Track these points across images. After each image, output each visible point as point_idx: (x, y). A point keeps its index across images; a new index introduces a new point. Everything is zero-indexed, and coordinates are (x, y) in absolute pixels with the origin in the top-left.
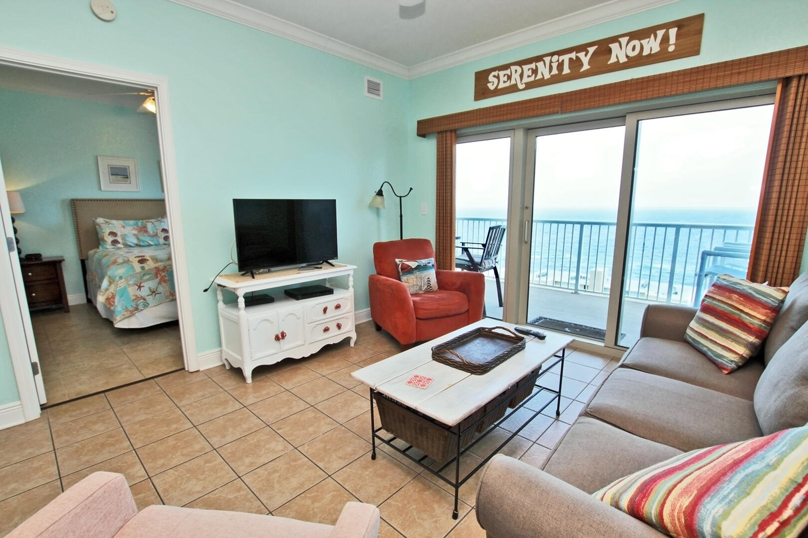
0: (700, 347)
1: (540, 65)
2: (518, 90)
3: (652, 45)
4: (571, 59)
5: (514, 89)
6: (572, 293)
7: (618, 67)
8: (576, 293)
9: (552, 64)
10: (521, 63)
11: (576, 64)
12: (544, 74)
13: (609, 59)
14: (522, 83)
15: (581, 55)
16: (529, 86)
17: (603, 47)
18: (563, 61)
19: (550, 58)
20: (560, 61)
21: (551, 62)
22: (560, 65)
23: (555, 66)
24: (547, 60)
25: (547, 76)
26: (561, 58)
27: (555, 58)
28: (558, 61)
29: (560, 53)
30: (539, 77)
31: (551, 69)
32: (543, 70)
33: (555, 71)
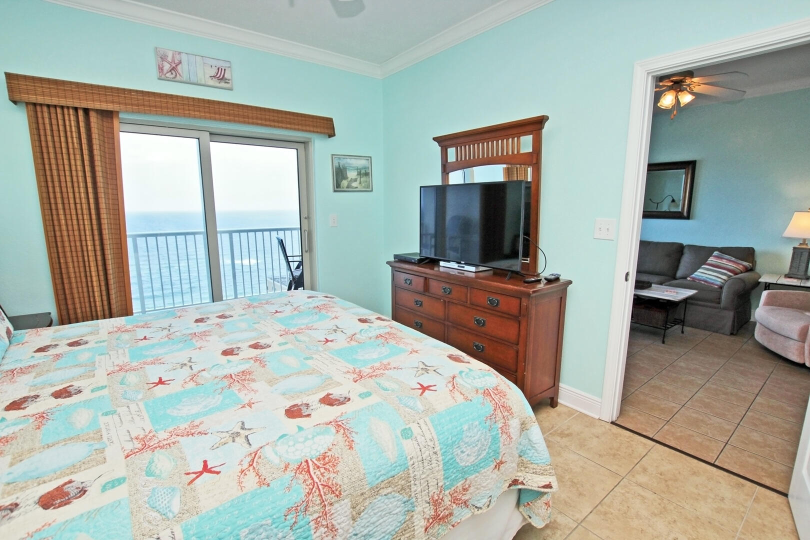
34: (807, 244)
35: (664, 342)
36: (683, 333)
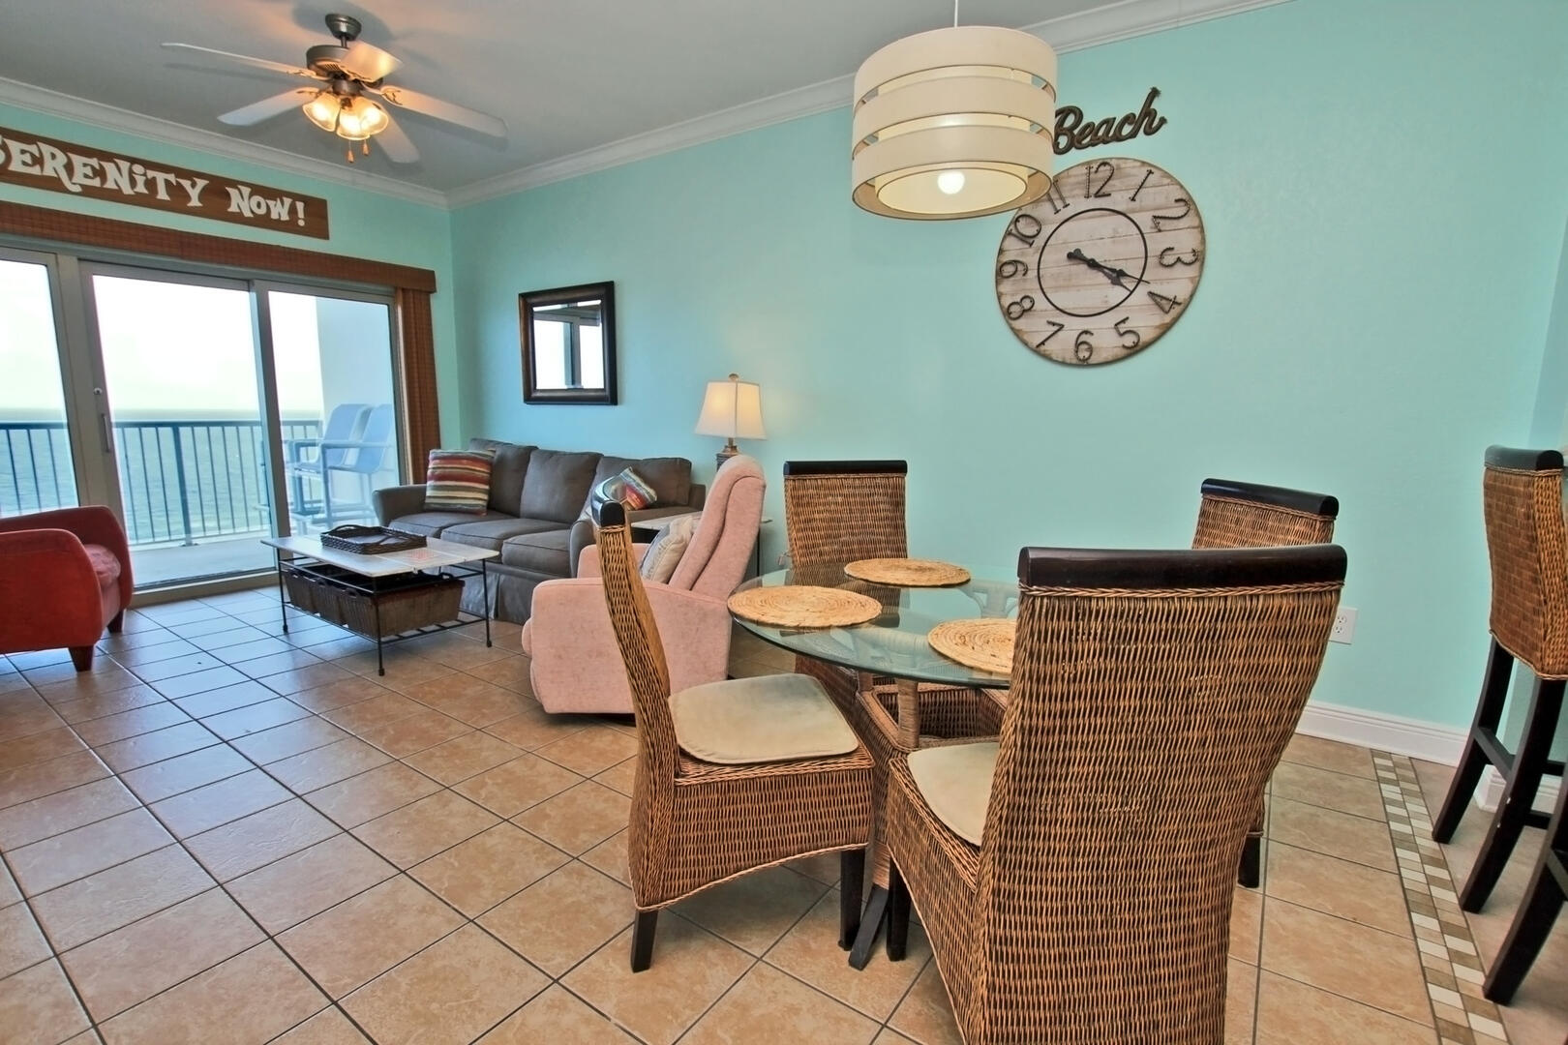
0: (452, 507)
1: (109, 167)
2: (64, 190)
3: (279, 211)
4: (167, 182)
5: (53, 184)
6: (184, 546)
7: (238, 218)
8: (190, 544)
9: (134, 175)
10: (66, 148)
11: (176, 191)
12: (120, 183)
13: (229, 206)
14: (73, 181)
15: (186, 184)
16: (88, 192)
17: (218, 188)
18: (154, 178)
19: (129, 164)
20: (149, 177)
21: (131, 172)
22: (151, 184)
23: (140, 180)
24: (125, 165)
25: (127, 190)
26: (151, 174)
27: (138, 169)
28: (145, 175)
29: (148, 165)
30: (110, 185)
31: (133, 183)
32: (116, 177)
33: (141, 188)
34: (735, 447)
35: (382, 673)
36: (489, 644)
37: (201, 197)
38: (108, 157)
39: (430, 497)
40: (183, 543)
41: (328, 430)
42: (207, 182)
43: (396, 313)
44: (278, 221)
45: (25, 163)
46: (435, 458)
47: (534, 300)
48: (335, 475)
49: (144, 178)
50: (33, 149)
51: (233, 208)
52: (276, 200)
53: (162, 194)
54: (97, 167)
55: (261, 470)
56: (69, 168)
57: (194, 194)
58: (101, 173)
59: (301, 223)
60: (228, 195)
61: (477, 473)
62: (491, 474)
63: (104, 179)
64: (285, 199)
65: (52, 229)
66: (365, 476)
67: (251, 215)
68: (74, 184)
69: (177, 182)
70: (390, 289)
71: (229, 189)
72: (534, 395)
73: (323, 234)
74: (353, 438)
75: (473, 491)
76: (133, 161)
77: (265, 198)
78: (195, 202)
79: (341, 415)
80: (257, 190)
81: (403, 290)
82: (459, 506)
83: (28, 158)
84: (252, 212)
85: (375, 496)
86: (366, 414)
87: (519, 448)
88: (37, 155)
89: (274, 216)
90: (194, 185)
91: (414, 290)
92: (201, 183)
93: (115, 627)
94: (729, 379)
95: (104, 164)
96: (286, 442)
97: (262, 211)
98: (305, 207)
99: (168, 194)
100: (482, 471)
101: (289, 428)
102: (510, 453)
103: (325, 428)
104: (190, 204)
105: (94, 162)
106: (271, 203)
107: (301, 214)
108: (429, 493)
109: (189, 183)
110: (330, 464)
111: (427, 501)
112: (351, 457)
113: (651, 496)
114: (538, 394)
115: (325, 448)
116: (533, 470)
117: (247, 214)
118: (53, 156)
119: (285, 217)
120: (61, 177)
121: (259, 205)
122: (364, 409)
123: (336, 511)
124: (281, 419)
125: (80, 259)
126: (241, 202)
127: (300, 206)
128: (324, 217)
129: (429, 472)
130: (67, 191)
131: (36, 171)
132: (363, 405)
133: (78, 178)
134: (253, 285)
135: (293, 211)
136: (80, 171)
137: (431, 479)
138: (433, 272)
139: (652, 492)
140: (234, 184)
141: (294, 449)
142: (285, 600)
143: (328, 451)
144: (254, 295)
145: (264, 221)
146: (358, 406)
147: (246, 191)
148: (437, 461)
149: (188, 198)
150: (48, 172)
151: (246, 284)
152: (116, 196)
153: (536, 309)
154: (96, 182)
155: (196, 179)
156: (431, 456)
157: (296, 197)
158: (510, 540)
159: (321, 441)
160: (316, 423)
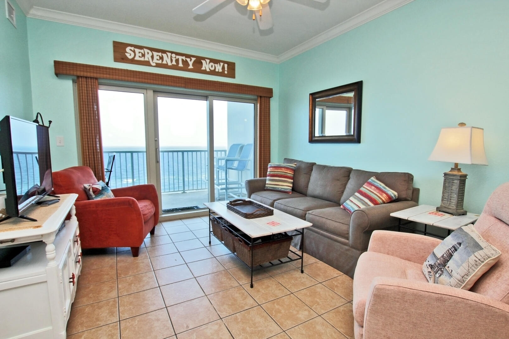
0: (277, 189)
1: (164, 55)
2: (150, 65)
3: (219, 68)
4: (183, 60)
5: (147, 64)
6: (182, 193)
7: (205, 72)
8: (184, 192)
9: (172, 58)
10: (152, 50)
11: (185, 63)
12: (167, 61)
13: (202, 67)
14: (153, 62)
15: (188, 60)
16: (158, 65)
17: (199, 61)
18: (178, 59)
19: (171, 54)
20: (177, 58)
21: (171, 57)
22: (177, 61)
23: (174, 60)
24: (169, 54)
25: (170, 64)
26: (177, 57)
27: (174, 55)
28: (175, 57)
29: (177, 54)
30: (164, 62)
31: (172, 61)
32: (167, 60)
33: (174, 63)
34: (460, 169)
35: (252, 286)
36: (302, 272)
37: (193, 65)
38: (164, 52)
39: (268, 184)
40: (182, 192)
41: (228, 154)
42: (195, 59)
43: (257, 107)
44: (218, 72)
45: (140, 57)
46: (271, 167)
47: (317, 96)
48: (230, 171)
49: (175, 59)
50: (142, 51)
51: (203, 68)
52: (218, 64)
53: (181, 65)
54: (161, 56)
55: (207, 167)
56: (152, 57)
57: (191, 63)
58: (162, 58)
59: (226, 72)
60: (202, 63)
61: (288, 174)
62: (294, 175)
63: (163, 61)
64: (221, 63)
65: (145, 79)
66: (240, 172)
67: (209, 70)
68: (154, 63)
69: (186, 60)
70: (255, 97)
71: (202, 61)
72: (314, 139)
73: (233, 76)
74: (236, 157)
75: (286, 182)
76: (172, 53)
77: (214, 64)
78: (191, 67)
79: (233, 148)
80: (212, 61)
81: (261, 97)
82: (280, 189)
83: (140, 55)
84: (210, 69)
85: (247, 182)
86: (242, 148)
87: (308, 163)
88: (143, 53)
89: (217, 70)
90: (191, 60)
91: (264, 97)
92: (193, 59)
93: (152, 233)
94: (458, 126)
95: (163, 54)
96: (215, 158)
97: (213, 69)
98: (227, 66)
99: (183, 64)
100: (290, 173)
101: (216, 152)
102: (303, 166)
103: (227, 153)
104: (189, 68)
105: (160, 54)
106: (216, 65)
107: (226, 69)
108: (267, 182)
109: (189, 59)
110: (228, 166)
111: (266, 186)
112: (236, 164)
113: (395, 196)
114: (316, 138)
115: (227, 161)
116: (314, 175)
117: (208, 70)
118: (148, 53)
119: (221, 71)
120: (150, 61)
121: (212, 66)
122: (241, 146)
123: (229, 184)
124: (214, 149)
125: (154, 91)
126: (206, 66)
127: (226, 66)
128: (234, 69)
129: (268, 173)
130: (151, 66)
131: (142, 59)
132: (241, 144)
133: (155, 61)
134: (208, 98)
135: (223, 68)
136: (156, 57)
137: (269, 176)
138: (272, 89)
139: (396, 194)
140: (204, 59)
141: (217, 160)
142: (211, 231)
143: (228, 162)
144: (208, 102)
145: (213, 73)
146: (239, 145)
147: (208, 61)
148: (271, 168)
149: (189, 65)
150: (146, 59)
151: (206, 97)
152: (166, 66)
153: (317, 100)
154: (160, 62)
155: (192, 58)
156: (269, 166)
157: (225, 62)
158: (310, 212)
159: (226, 158)
160: (225, 151)
